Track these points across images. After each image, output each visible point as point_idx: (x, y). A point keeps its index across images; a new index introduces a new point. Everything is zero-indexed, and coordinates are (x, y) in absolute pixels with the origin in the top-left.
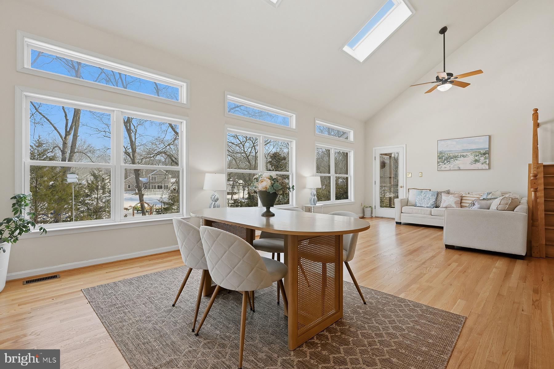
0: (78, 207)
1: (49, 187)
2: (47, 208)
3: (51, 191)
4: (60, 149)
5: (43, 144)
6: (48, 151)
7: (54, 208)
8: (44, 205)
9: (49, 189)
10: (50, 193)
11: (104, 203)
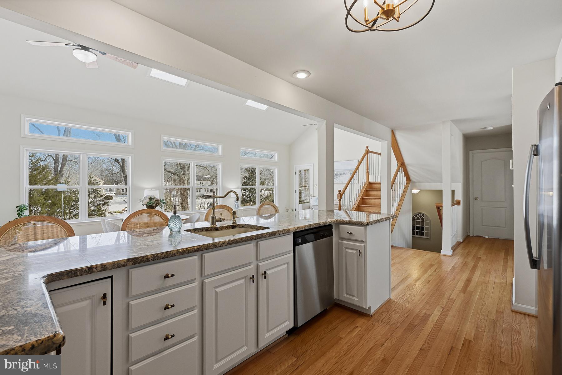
0: (71, 211)
1: (43, 193)
2: (40, 212)
3: (44, 196)
4: (53, 158)
5: (36, 154)
6: (42, 160)
7: (47, 212)
8: (38, 209)
9: (42, 195)
10: (44, 198)
11: (95, 207)
